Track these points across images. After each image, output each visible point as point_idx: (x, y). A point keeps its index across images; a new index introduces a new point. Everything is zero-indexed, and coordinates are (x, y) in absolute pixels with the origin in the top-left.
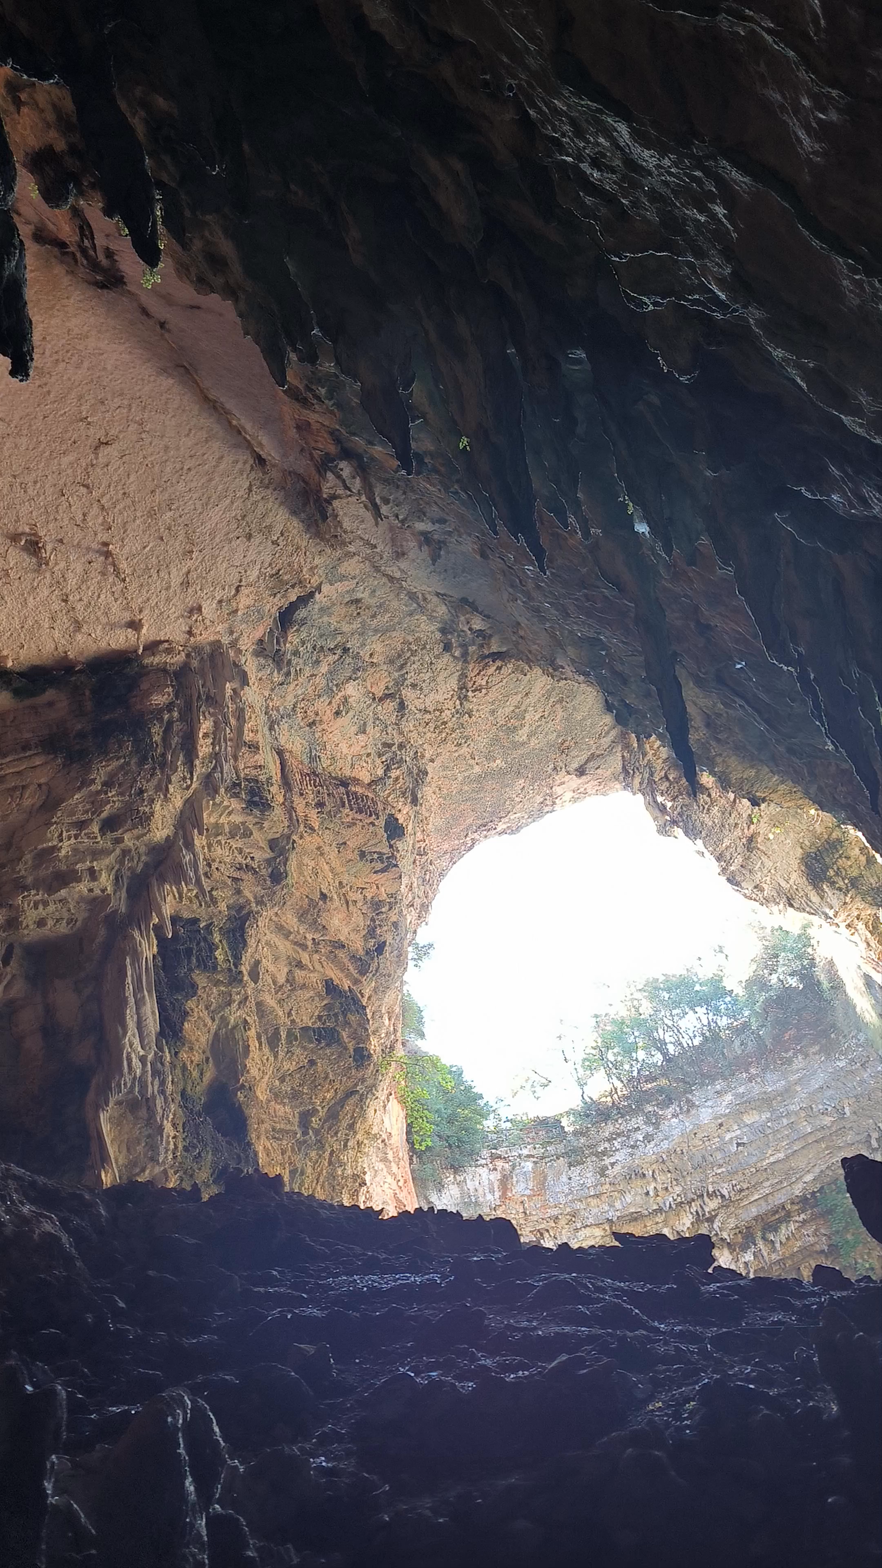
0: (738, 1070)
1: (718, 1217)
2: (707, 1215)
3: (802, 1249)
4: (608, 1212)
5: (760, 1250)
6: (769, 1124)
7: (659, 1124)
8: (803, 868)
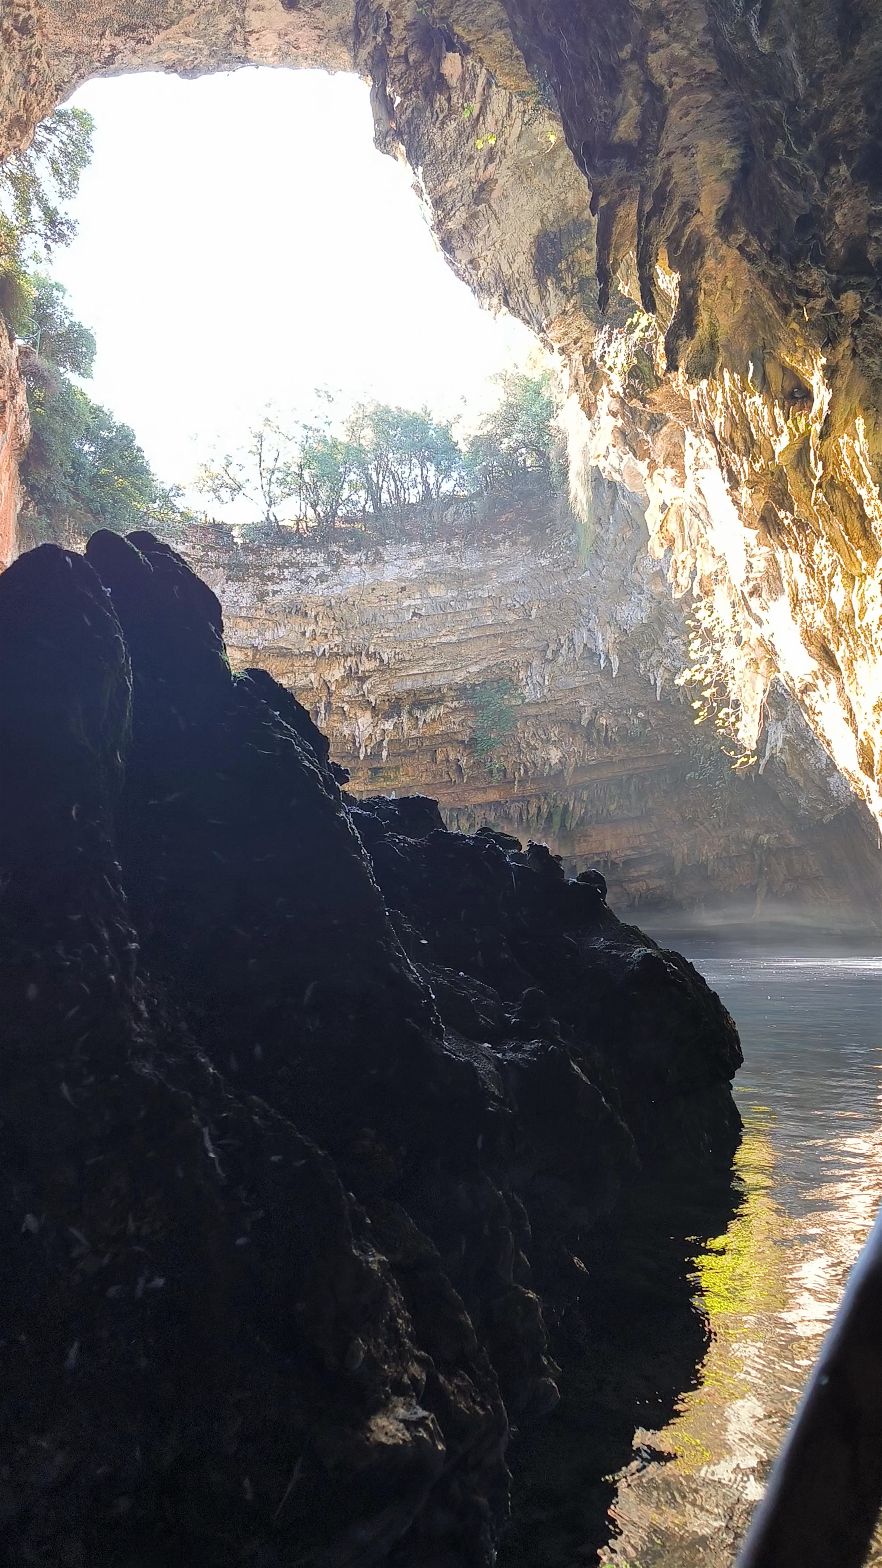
0: (440, 537)
1: (371, 680)
2: (360, 674)
3: (443, 734)
4: (255, 638)
5: (402, 723)
6: (452, 603)
7: (338, 568)
8: (534, 250)
